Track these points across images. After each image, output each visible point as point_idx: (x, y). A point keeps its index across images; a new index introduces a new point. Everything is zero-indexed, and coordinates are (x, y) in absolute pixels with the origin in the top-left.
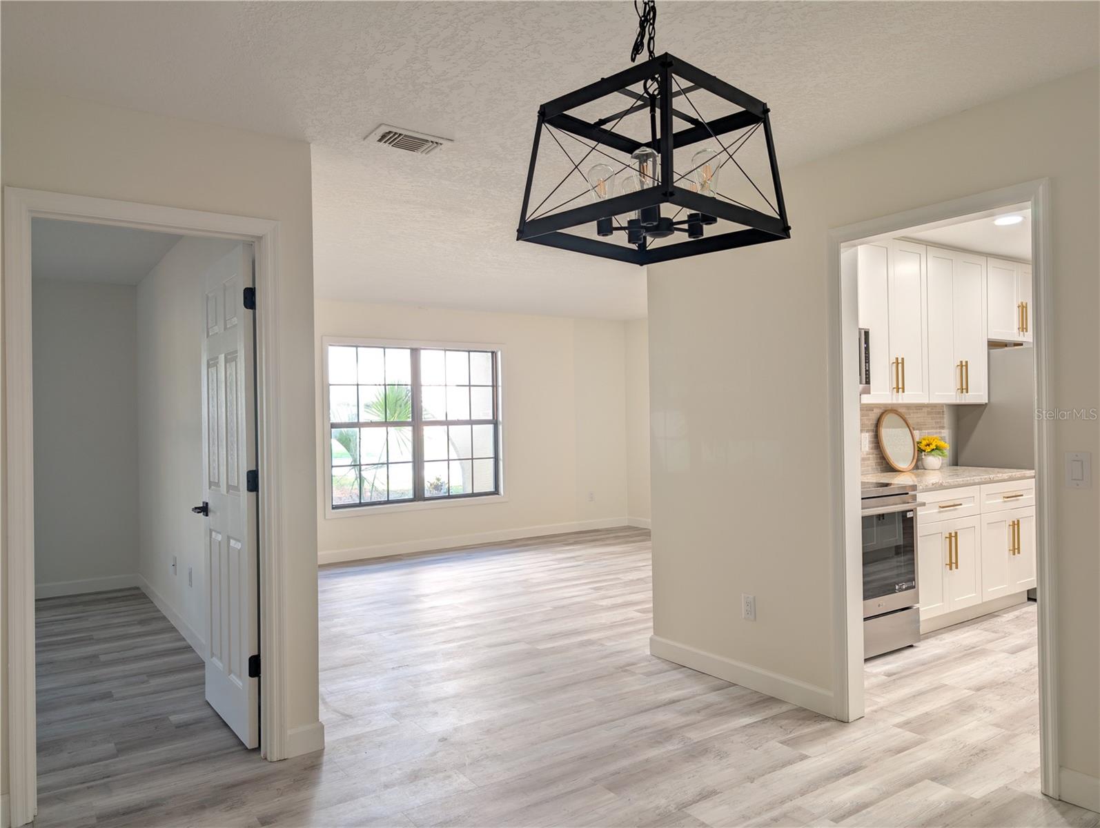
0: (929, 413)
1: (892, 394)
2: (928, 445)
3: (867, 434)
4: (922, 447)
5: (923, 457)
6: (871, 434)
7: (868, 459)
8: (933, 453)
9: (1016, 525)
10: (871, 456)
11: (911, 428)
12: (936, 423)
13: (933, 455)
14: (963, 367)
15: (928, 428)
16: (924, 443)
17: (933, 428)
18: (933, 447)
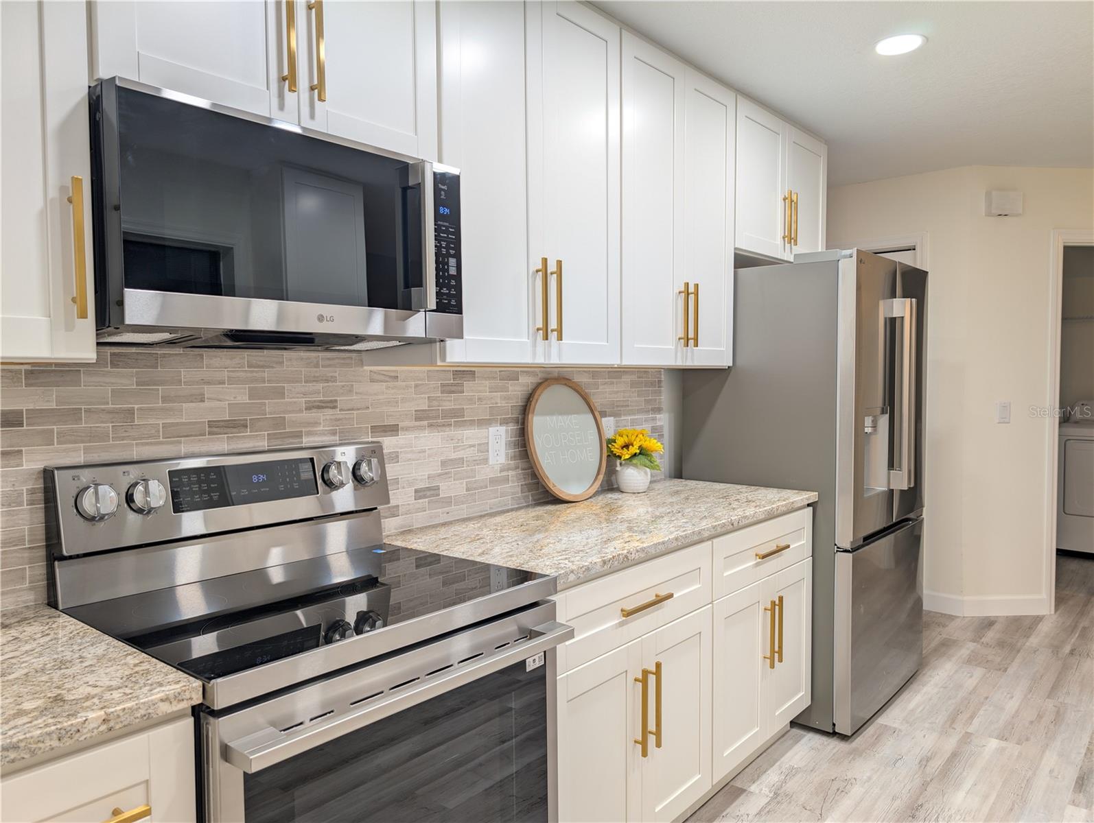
0: (633, 384)
1: (534, 345)
2: (626, 446)
3: (502, 429)
4: (617, 451)
5: (618, 468)
6: (512, 427)
7: (506, 480)
8: (635, 461)
9: (777, 608)
10: (511, 473)
11: (597, 414)
12: (647, 402)
13: (635, 466)
14: (690, 295)
15: (631, 413)
16: (621, 441)
17: (640, 411)
18: (634, 449)
